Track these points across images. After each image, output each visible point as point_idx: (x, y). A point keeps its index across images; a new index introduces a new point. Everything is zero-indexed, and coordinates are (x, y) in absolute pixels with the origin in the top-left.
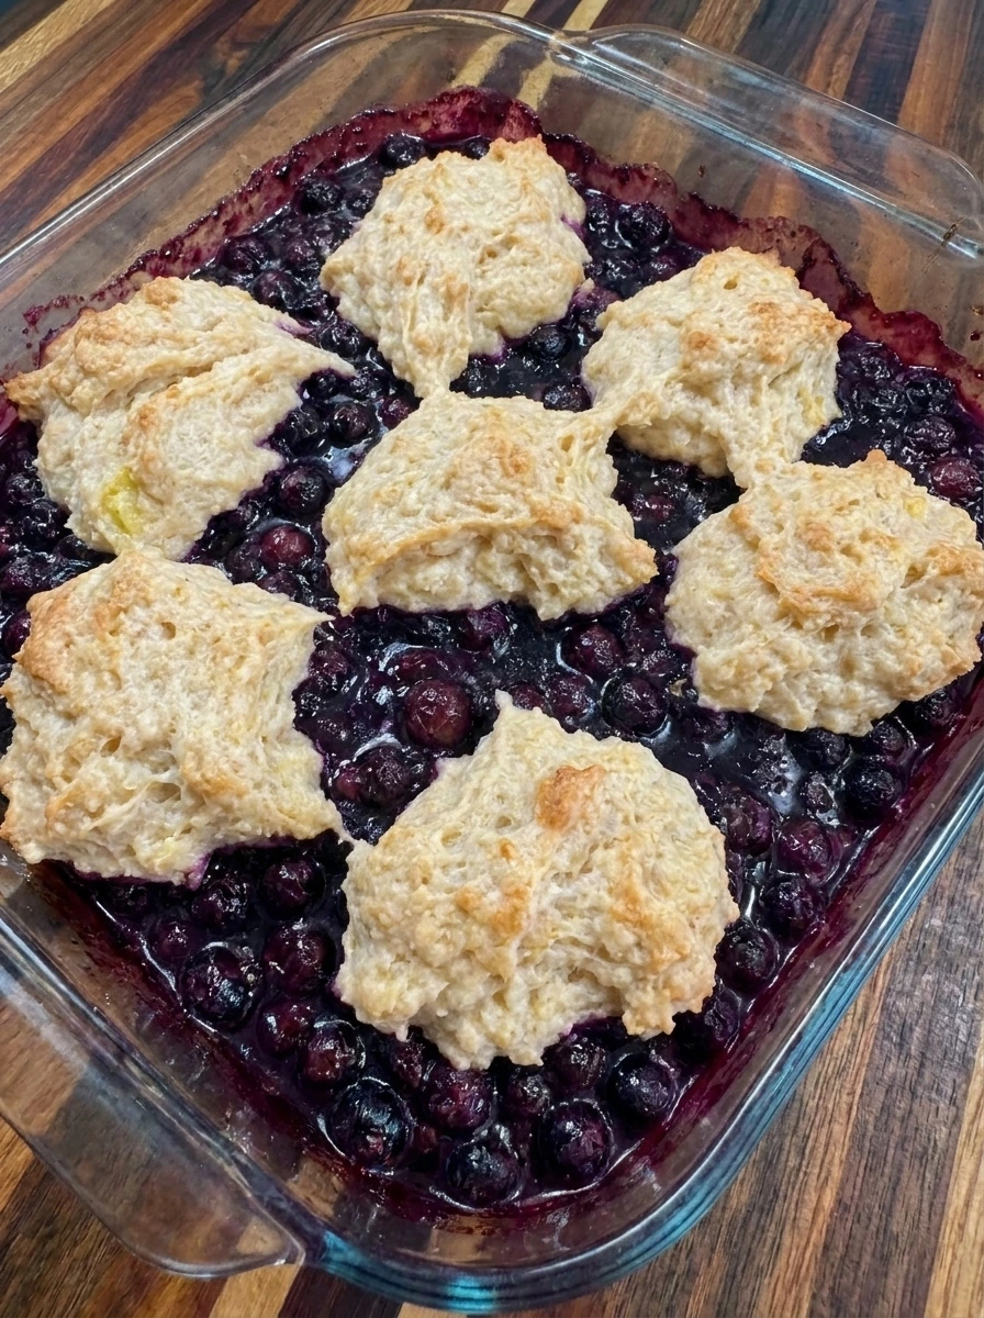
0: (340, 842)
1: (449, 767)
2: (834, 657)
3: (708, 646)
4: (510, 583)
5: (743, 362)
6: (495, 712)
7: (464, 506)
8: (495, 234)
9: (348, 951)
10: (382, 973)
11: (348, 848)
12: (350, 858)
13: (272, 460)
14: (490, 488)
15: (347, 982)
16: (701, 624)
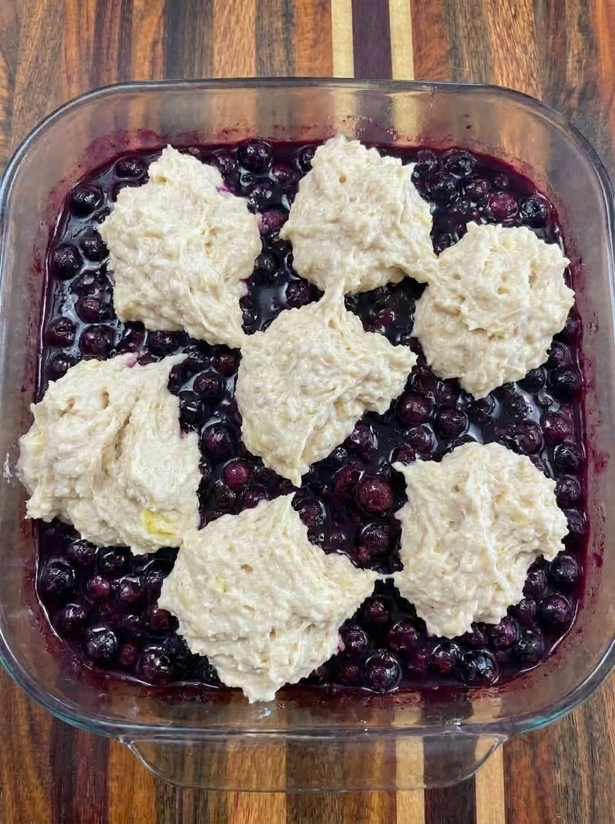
0: (384, 582)
1: (403, 514)
2: (522, 340)
3: (465, 372)
4: (359, 411)
5: (383, 223)
6: (401, 476)
7: (320, 397)
8: (204, 233)
9: (425, 618)
10: (450, 618)
11: (391, 581)
12: (396, 584)
13: (193, 438)
14: (326, 380)
15: (434, 629)
16: (455, 364)
